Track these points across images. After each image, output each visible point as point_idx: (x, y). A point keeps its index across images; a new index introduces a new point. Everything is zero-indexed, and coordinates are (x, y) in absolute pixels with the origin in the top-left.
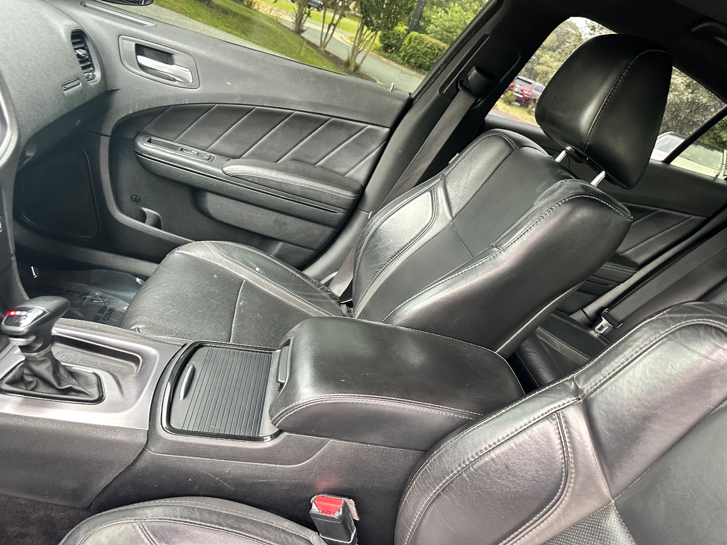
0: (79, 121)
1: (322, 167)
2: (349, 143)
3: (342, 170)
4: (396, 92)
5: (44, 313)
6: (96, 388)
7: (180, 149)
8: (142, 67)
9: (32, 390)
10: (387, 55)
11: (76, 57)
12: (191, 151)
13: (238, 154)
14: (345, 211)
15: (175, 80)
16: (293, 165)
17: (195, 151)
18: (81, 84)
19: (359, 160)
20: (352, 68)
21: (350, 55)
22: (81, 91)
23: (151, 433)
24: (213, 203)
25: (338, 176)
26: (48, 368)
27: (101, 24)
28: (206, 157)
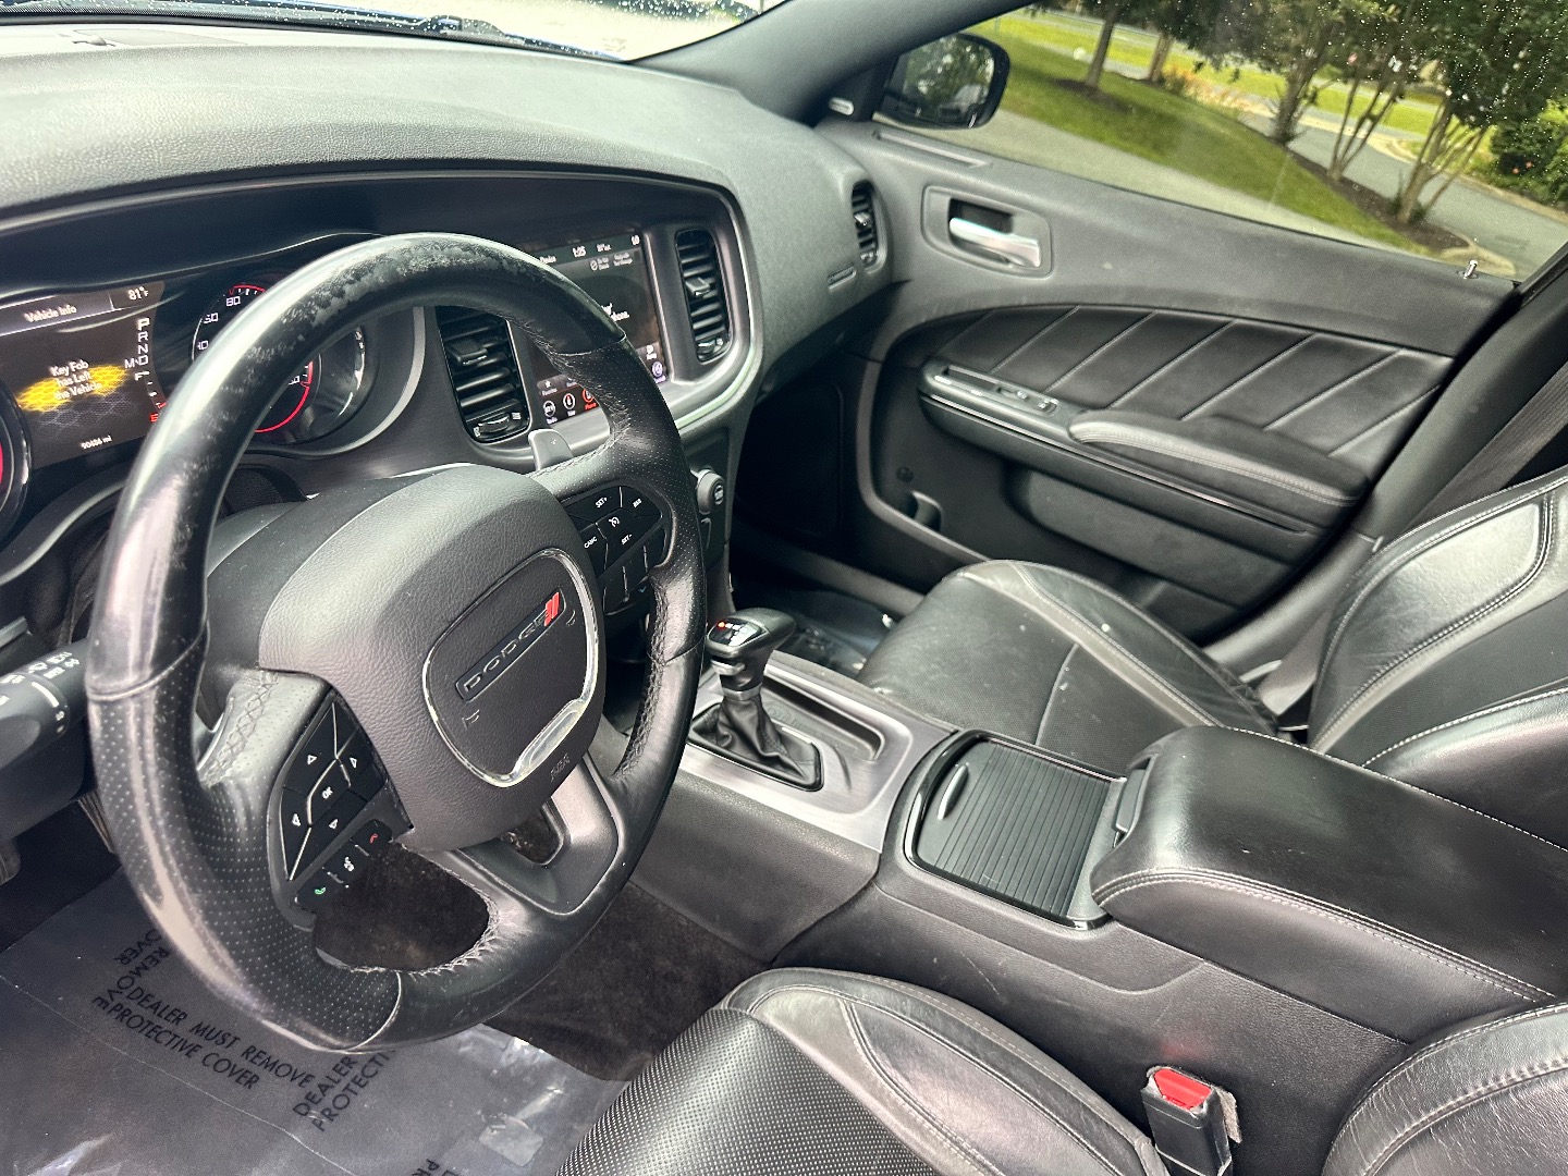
0: (841, 336)
1: (1279, 434)
2: (1350, 387)
3: (1323, 442)
4: (1480, 279)
5: (760, 632)
6: (812, 768)
7: (997, 388)
8: (956, 240)
9: (727, 748)
10: (1507, 180)
11: (854, 227)
12: (1016, 393)
13: (1104, 400)
14: (1320, 530)
15: (1007, 261)
16: (1216, 427)
17: (1022, 393)
18: (854, 274)
19: (1368, 422)
20: (1406, 214)
21: (1406, 186)
22: (854, 286)
23: (885, 859)
24: (1042, 495)
25: (1314, 456)
26: (751, 720)
27: (901, 167)
28: (1043, 406)
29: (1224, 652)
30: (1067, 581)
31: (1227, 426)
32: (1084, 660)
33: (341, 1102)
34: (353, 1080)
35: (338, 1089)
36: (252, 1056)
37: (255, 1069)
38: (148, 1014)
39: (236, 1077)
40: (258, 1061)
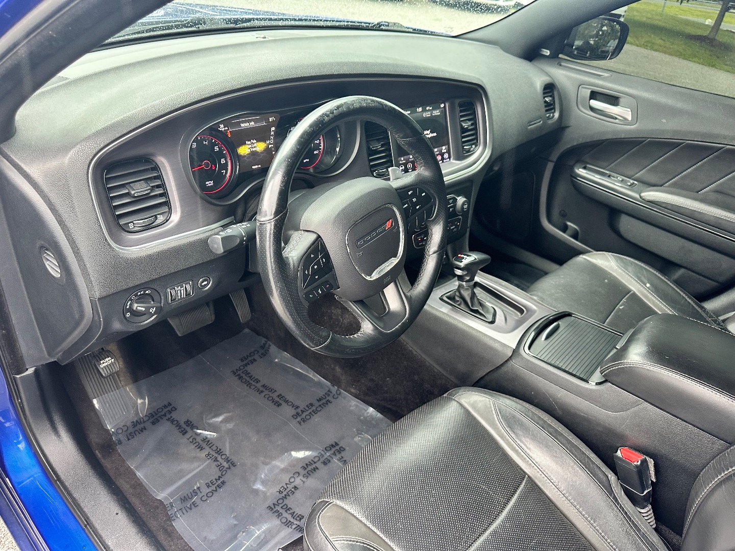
0: (534, 149)
6: (492, 316)
7: (609, 175)
8: (592, 109)
9: (458, 305)
11: (543, 102)
12: (617, 178)
13: (661, 183)
15: (616, 118)
16: (713, 196)
17: (620, 178)
18: (541, 122)
22: (540, 128)
23: (516, 351)
24: (627, 225)
27: (569, 78)
28: (629, 184)
29: (711, 305)
30: (632, 263)
31: (720, 196)
32: (634, 297)
33: (308, 417)
34: (313, 411)
35: (307, 413)
36: (280, 397)
37: (281, 402)
38: (248, 379)
39: (274, 403)
40: (282, 399)
